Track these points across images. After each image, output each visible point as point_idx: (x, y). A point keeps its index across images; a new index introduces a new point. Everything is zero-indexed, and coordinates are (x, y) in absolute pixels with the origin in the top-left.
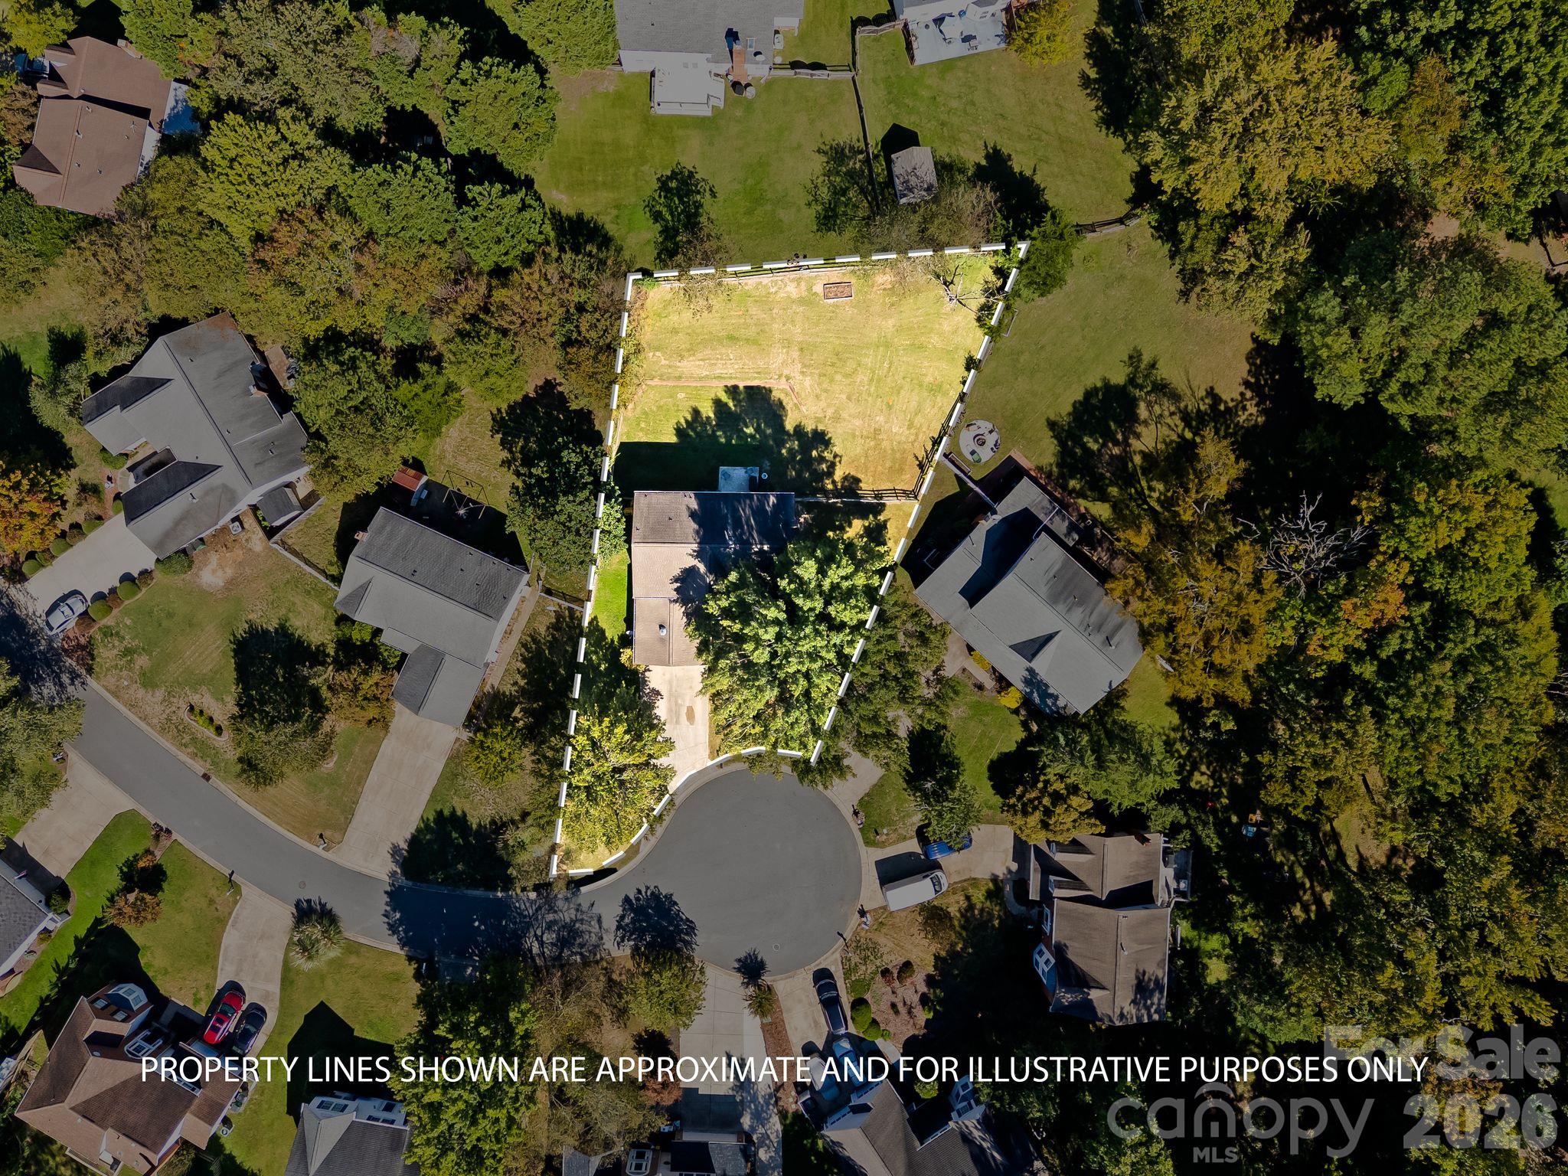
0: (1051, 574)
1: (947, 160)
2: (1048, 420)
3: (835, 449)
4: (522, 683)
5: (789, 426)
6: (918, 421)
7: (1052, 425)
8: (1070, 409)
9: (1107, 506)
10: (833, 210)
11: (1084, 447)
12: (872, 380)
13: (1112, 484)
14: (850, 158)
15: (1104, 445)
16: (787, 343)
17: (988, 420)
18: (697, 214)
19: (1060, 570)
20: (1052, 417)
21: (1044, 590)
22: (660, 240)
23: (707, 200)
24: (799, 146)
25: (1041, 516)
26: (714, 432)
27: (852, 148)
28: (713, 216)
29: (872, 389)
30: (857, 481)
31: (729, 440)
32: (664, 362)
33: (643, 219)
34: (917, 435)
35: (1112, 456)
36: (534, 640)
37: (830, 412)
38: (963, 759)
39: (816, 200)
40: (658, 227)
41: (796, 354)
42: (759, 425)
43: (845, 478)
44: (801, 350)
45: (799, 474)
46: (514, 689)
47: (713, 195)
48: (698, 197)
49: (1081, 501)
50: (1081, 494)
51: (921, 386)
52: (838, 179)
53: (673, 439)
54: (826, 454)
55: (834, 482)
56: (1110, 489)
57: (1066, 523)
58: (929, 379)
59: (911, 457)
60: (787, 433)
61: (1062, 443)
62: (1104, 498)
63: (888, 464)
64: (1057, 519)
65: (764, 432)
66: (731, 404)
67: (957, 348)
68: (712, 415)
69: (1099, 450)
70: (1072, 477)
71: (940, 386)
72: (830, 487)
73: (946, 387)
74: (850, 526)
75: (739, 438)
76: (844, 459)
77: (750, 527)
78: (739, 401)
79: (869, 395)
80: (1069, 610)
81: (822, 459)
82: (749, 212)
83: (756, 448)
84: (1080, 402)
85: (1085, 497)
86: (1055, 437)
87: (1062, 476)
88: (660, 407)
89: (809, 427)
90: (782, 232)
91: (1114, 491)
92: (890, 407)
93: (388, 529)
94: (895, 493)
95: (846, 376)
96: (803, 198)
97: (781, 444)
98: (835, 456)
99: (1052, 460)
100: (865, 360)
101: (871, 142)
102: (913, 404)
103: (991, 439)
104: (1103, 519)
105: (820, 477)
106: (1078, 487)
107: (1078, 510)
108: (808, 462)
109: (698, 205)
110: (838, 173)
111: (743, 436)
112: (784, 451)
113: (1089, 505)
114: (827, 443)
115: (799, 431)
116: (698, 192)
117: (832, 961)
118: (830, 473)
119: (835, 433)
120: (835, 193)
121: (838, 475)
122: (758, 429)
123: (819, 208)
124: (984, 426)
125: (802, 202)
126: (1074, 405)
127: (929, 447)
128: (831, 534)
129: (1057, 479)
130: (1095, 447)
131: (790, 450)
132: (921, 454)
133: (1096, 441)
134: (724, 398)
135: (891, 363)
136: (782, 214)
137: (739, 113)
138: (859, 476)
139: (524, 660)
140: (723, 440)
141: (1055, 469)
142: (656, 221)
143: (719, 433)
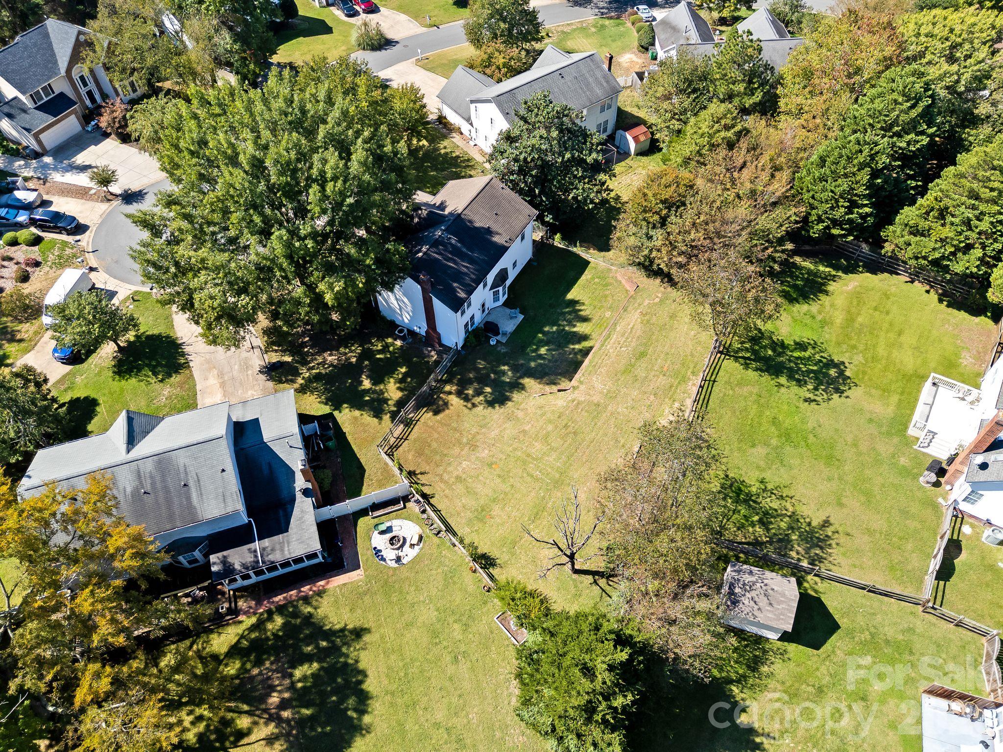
0: (191, 483)
1: (765, 669)
2: (367, 630)
3: (481, 408)
4: (443, 151)
5: (527, 381)
6: (460, 488)
7: (358, 633)
8: (361, 666)
9: (224, 649)
10: (746, 501)
11: (308, 659)
12: (528, 455)
13: (243, 670)
14: (807, 551)
15: (292, 687)
16: (612, 396)
17: (413, 561)
18: (791, 377)
19: (189, 498)
20: (367, 638)
21: (182, 459)
22: (774, 338)
23: (804, 392)
24: (841, 505)
25: (266, 542)
26: (559, 325)
27: (821, 559)
28: (783, 390)
29: (519, 454)
30: (436, 412)
31: (544, 333)
32: (647, 302)
33: (805, 335)
34: (446, 482)
35: (272, 688)
36: (468, 166)
37: (520, 414)
38: (123, 382)
39: (764, 490)
40: (789, 342)
41: (596, 399)
42: (544, 359)
43: (446, 404)
44: (598, 405)
45: (477, 370)
46: (442, 146)
47: (807, 400)
48: (811, 387)
49: (253, 620)
50: (258, 626)
51: (494, 500)
52: (783, 525)
53: (570, 296)
54: (481, 398)
55: (450, 393)
56: (238, 664)
57: (237, 567)
58: (496, 510)
59: (426, 468)
60: (522, 377)
61: (329, 635)
62: (235, 651)
63: (434, 445)
64: (249, 559)
65: (535, 361)
66: (577, 347)
67: (513, 554)
68: (575, 329)
69: (291, 675)
70: (284, 625)
71: (481, 520)
72: (447, 388)
73: (478, 525)
74: (399, 389)
75: (541, 341)
76: (466, 411)
77: (449, 260)
78: (576, 354)
79: (515, 449)
80: (138, 473)
81: (478, 393)
82: (774, 421)
83: (523, 348)
84: (361, 682)
85: (253, 628)
86: (343, 630)
87: (296, 614)
88: (606, 296)
89: (516, 396)
90: (740, 441)
91: (232, 669)
92: (490, 465)
93: (605, 84)
94: (402, 438)
95: (547, 435)
96: (773, 479)
97: (515, 368)
98: (474, 405)
99: (321, 612)
100: (554, 455)
101: (822, 586)
102: (479, 488)
103: (390, 554)
104: (214, 636)
105: (463, 385)
106: (270, 626)
107: (246, 613)
108: (483, 380)
109: (800, 383)
110: (791, 528)
111: (541, 344)
112: (506, 368)
113: (240, 629)
114: (491, 404)
115: (517, 386)
116: (816, 389)
117: (85, 240)
118: (459, 394)
119: (498, 412)
120: (766, 513)
121: (454, 400)
122: (540, 357)
123: (754, 490)
124: (409, 554)
125: (768, 475)
126: (364, 673)
127: (426, 490)
128: (403, 370)
129: (295, 607)
130: (298, 673)
131: (504, 373)
132: (423, 479)
133: (304, 678)
134: (585, 344)
135: (537, 480)
136: (760, 451)
137: (903, 461)
138: (438, 417)
139: (458, 157)
140: (546, 329)
141: (309, 609)
142: (796, 343)
143: (555, 328)
